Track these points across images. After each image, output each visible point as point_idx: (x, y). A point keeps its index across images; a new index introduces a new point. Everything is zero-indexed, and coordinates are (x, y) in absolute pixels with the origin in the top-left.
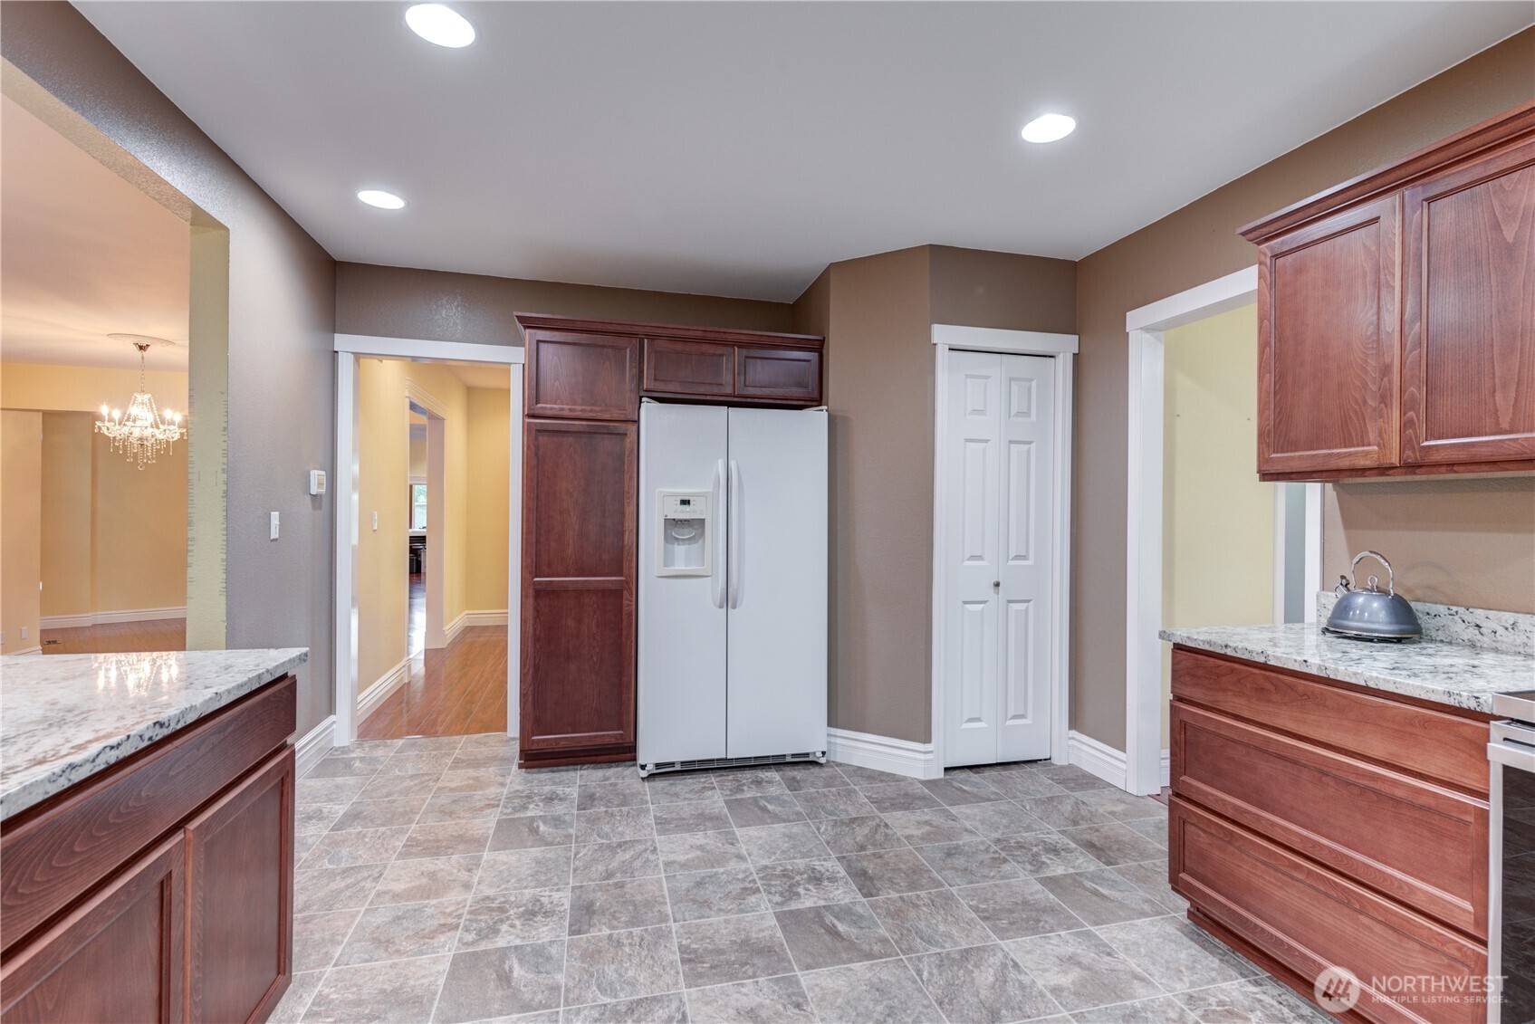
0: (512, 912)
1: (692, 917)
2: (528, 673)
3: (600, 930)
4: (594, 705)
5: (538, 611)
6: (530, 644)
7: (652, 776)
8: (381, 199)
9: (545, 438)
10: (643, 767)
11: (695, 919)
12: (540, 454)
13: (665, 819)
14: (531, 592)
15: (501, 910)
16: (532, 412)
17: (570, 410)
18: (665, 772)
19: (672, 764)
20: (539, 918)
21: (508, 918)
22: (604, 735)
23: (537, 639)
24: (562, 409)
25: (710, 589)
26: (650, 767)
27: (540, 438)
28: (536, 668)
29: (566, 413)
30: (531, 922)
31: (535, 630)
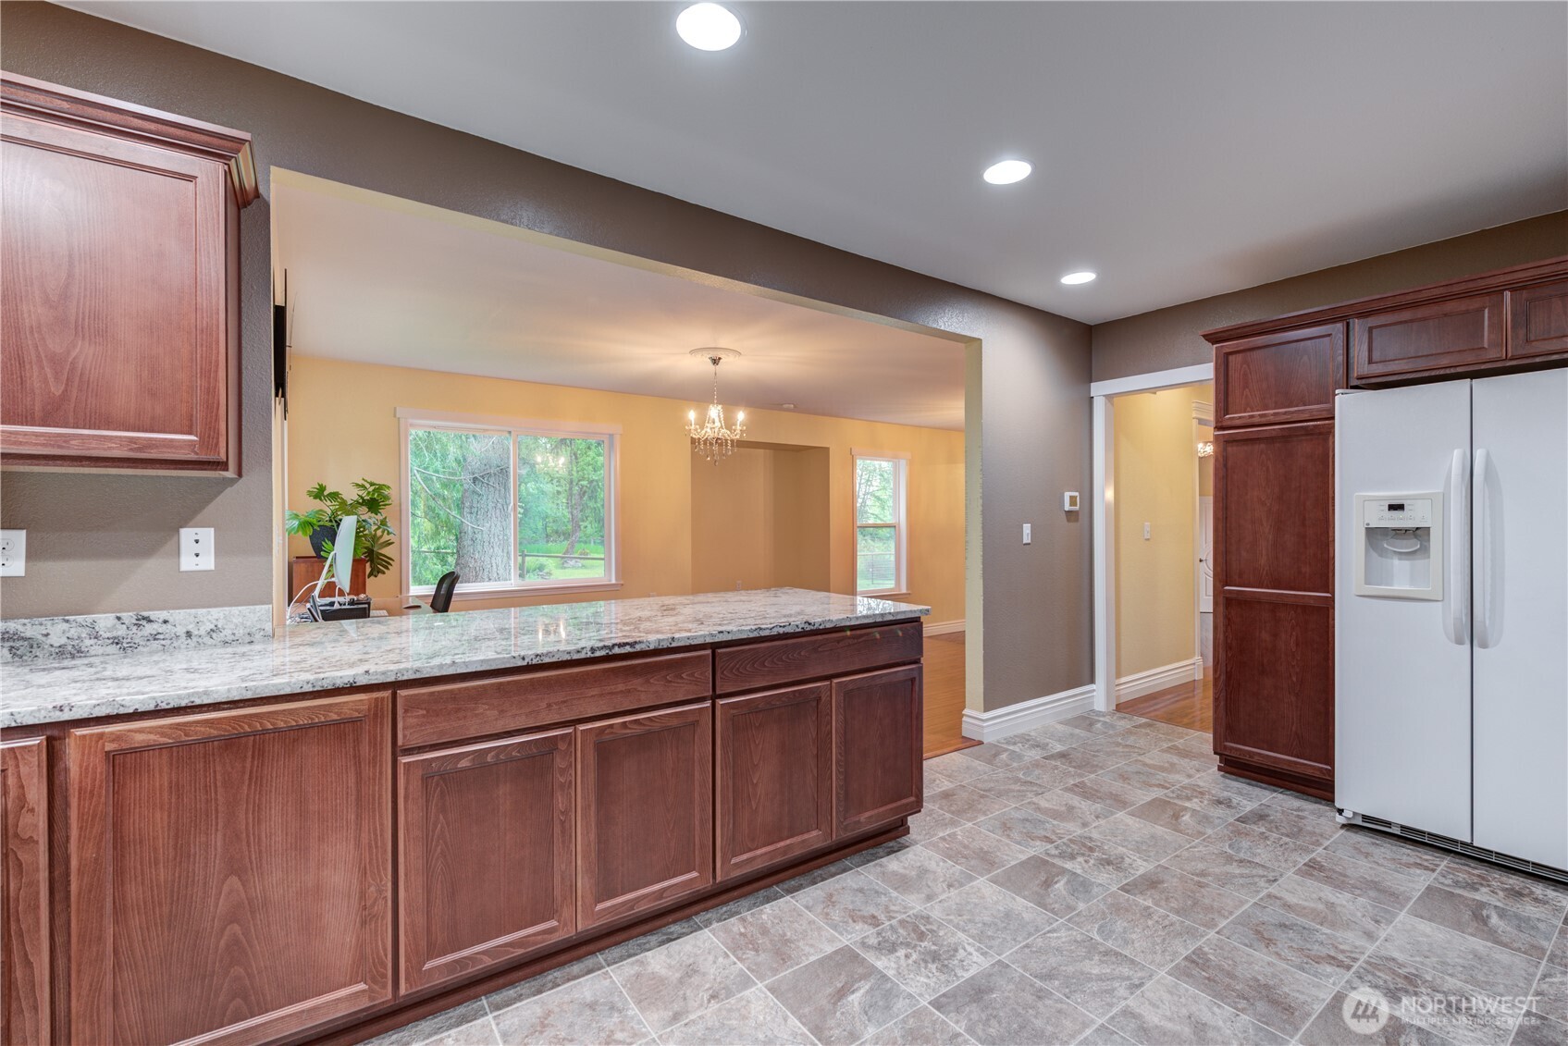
0: (1096, 854)
1: (1239, 940)
2: (1219, 677)
3: (1145, 900)
4: (1294, 729)
5: (1229, 620)
6: (1221, 651)
7: (1350, 827)
8: (1078, 278)
9: (1235, 448)
10: (1340, 811)
11: (1241, 943)
12: (1230, 464)
13: (1322, 866)
14: (1221, 600)
15: (1091, 849)
16: (1220, 425)
17: (1261, 416)
18: (1372, 827)
19: (1389, 824)
20: (1111, 868)
21: (1089, 856)
22: (1306, 764)
23: (1228, 647)
24: (1252, 416)
25: (1442, 617)
26: (1348, 814)
27: (1229, 449)
28: (1229, 676)
29: (1256, 420)
30: (1101, 867)
31: (1226, 638)
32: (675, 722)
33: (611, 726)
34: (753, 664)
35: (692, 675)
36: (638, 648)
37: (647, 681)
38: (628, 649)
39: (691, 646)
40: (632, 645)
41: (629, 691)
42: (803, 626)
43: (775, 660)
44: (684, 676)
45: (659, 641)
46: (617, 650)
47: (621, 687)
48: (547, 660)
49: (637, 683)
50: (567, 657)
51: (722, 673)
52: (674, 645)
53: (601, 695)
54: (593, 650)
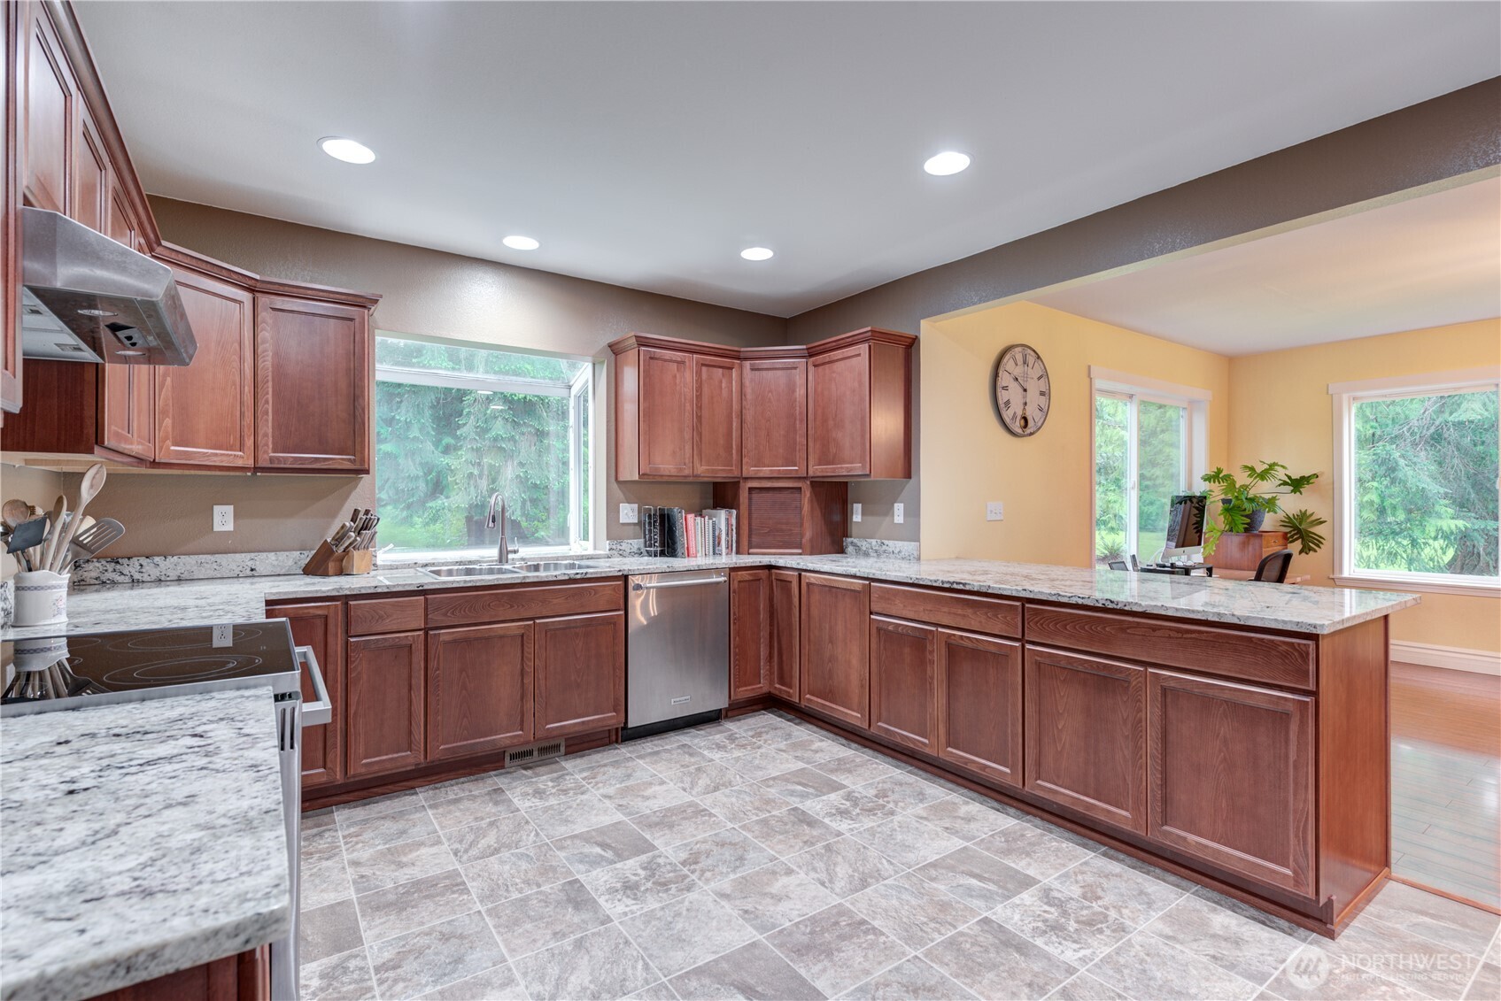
32: (993, 649)
33: (954, 635)
34: (1056, 624)
35: (1005, 617)
36: (968, 588)
37: (975, 613)
38: (961, 587)
39: (1002, 595)
40: (964, 584)
41: (964, 616)
42: (1104, 602)
43: (1077, 627)
44: (999, 616)
45: (980, 586)
46: (955, 586)
47: (960, 612)
48: (921, 583)
49: (969, 611)
50: (929, 583)
51: (1028, 623)
52: (990, 591)
53: (949, 613)
54: (943, 582)
